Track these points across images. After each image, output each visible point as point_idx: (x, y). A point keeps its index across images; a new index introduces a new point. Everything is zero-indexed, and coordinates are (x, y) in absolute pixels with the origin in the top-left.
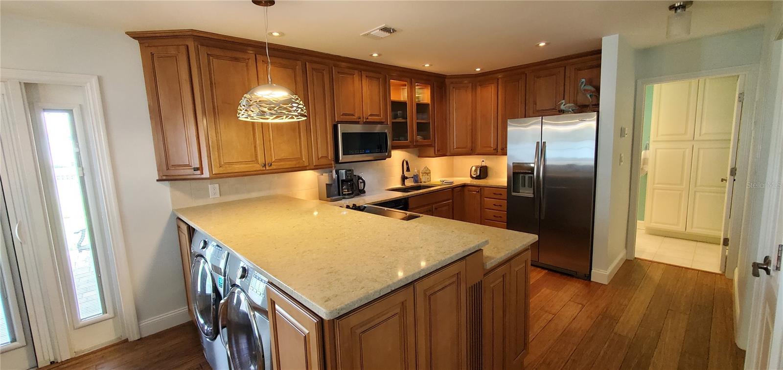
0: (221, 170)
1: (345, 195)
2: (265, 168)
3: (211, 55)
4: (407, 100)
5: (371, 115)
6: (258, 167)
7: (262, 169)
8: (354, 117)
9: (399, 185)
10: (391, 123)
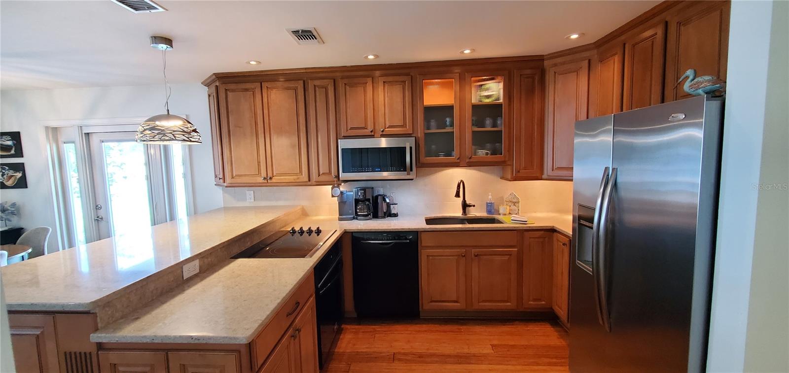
0: (234, 181)
1: (359, 215)
2: (266, 182)
3: (228, 90)
4: (453, 103)
5: (390, 127)
6: (260, 180)
7: (264, 181)
8: (366, 130)
9: (459, 214)
10: (423, 134)
